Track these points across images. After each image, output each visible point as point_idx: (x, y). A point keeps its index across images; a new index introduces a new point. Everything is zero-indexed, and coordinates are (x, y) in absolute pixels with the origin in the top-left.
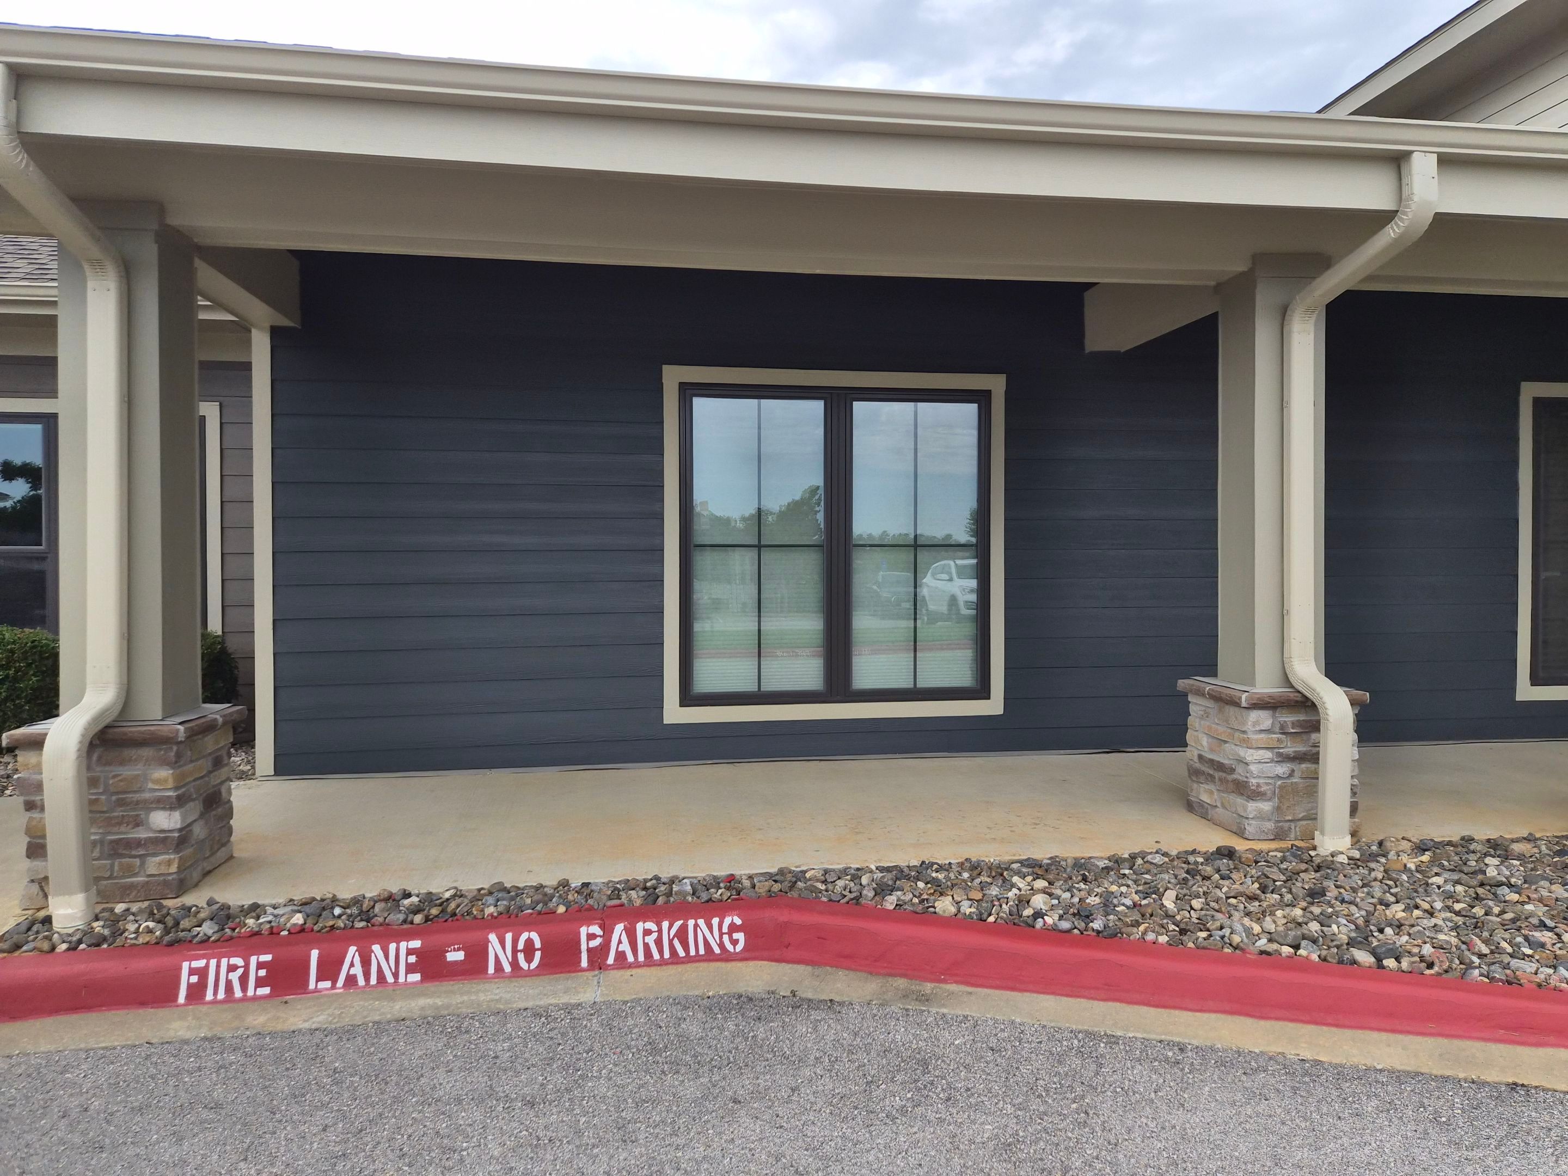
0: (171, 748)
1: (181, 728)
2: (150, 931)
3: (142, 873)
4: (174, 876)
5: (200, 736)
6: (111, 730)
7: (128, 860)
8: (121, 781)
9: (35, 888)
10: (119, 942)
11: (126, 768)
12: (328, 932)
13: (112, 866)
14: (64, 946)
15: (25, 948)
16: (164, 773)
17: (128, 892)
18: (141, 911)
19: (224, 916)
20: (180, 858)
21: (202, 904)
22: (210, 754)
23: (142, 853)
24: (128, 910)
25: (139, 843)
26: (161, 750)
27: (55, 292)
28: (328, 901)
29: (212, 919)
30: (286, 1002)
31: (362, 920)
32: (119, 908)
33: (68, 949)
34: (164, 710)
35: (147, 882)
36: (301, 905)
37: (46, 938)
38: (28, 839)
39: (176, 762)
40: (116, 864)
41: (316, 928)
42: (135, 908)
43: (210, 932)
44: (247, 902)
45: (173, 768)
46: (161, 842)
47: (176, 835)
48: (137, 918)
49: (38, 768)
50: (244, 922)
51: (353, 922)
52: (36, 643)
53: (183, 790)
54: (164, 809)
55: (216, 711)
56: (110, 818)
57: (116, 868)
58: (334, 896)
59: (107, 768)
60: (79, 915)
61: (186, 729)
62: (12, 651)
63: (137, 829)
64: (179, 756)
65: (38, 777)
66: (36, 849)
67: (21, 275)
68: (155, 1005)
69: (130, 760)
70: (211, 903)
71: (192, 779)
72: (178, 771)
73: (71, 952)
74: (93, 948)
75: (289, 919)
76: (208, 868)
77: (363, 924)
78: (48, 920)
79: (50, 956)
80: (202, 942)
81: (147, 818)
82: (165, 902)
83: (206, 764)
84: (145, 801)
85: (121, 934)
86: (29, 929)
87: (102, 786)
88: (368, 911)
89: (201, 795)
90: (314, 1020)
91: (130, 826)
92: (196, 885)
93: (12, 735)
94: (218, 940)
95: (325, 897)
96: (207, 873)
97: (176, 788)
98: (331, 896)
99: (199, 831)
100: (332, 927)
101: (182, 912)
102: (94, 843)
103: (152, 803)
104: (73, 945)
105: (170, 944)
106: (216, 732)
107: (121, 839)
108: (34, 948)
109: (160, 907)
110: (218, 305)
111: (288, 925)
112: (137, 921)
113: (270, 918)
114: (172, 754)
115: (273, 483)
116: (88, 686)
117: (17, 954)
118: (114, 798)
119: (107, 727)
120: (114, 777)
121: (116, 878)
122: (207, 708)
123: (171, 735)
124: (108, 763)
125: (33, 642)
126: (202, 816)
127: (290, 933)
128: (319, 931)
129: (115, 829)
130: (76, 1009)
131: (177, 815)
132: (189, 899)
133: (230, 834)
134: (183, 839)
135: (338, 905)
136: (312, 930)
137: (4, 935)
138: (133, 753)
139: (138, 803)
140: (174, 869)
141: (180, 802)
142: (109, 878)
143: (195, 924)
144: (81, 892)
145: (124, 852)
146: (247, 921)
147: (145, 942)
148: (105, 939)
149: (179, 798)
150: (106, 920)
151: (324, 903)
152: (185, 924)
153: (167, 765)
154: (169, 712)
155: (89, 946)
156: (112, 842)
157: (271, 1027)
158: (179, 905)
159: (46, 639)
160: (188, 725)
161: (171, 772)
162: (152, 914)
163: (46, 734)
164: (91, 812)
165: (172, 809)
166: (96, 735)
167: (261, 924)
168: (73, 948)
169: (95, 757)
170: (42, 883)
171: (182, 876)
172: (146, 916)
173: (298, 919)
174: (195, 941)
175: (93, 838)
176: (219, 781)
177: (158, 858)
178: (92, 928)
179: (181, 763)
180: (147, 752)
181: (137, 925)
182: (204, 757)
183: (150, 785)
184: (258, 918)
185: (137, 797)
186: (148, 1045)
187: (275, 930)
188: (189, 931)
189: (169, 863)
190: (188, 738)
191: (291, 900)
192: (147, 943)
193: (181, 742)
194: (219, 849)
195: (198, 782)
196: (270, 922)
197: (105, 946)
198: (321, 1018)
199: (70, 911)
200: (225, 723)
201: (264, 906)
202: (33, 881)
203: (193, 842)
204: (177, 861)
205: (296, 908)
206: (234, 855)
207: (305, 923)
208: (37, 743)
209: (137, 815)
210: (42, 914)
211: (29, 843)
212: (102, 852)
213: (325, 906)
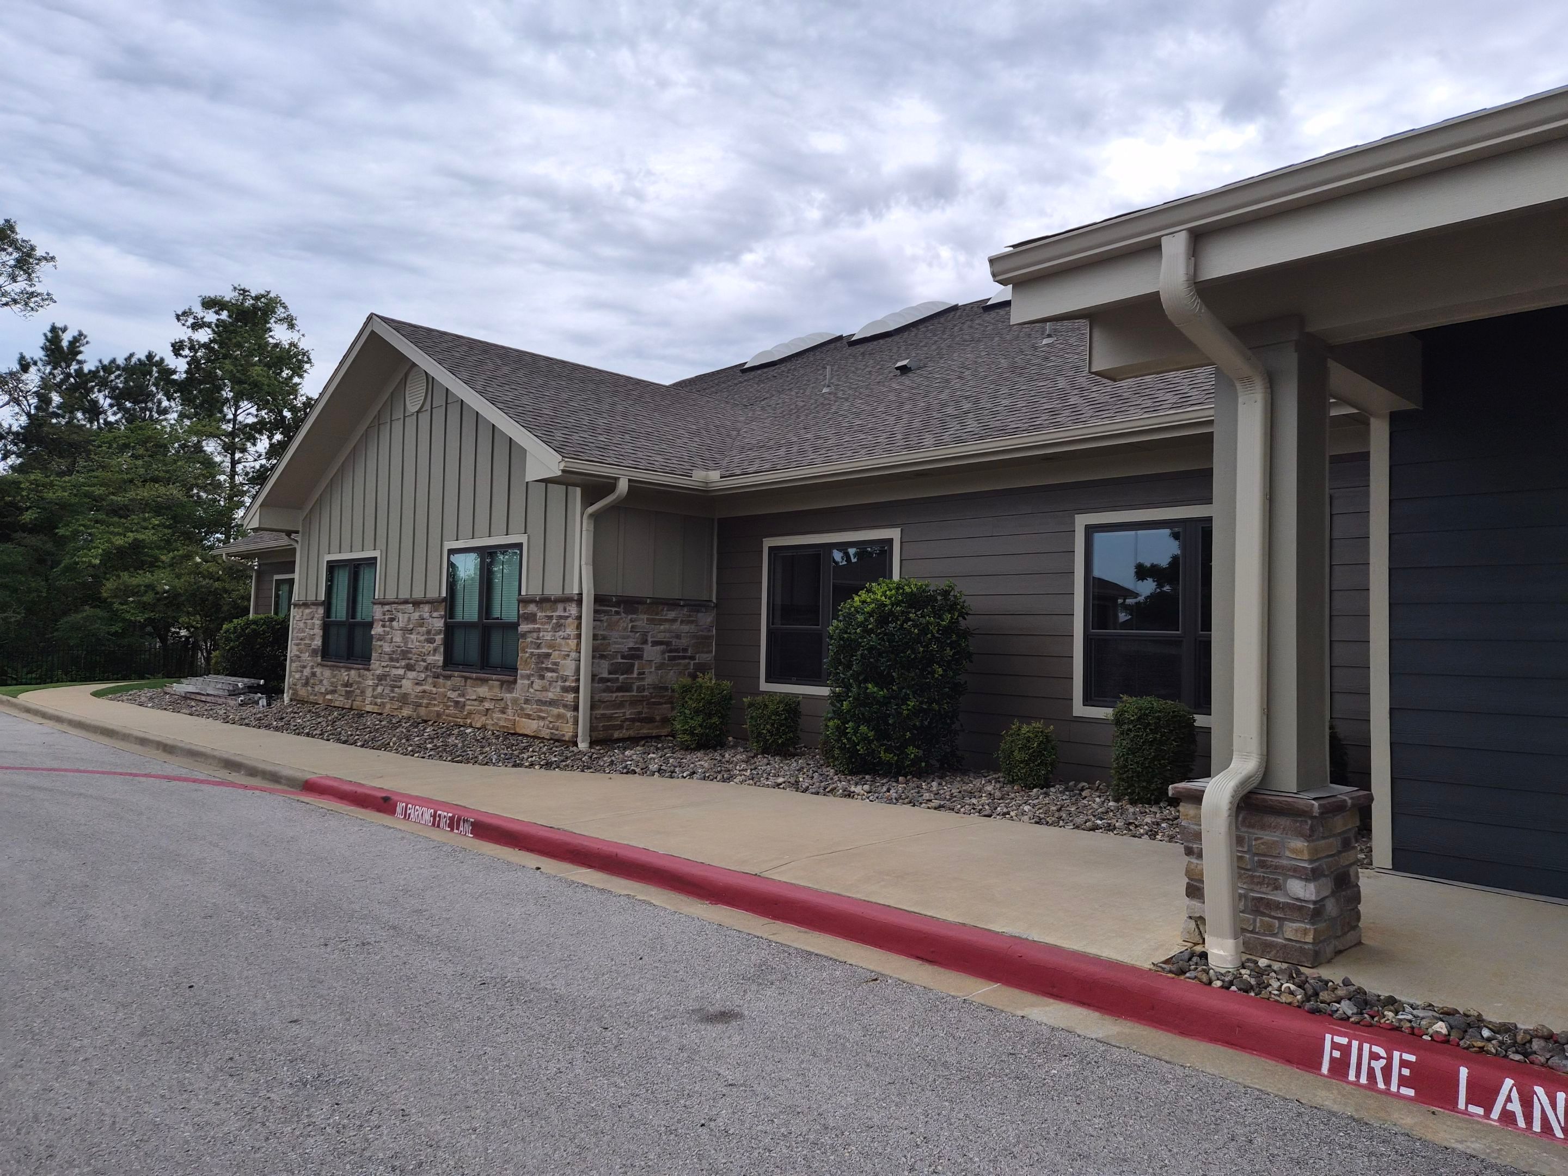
0: (1306, 822)
1: (1316, 803)
2: (1291, 993)
3: (1281, 936)
4: (1310, 946)
5: (1330, 815)
6: (1255, 796)
7: (1267, 919)
8: (1262, 844)
9: (1192, 924)
10: (1264, 994)
11: (1267, 833)
12: (1476, 1052)
13: (1255, 921)
14: (1219, 983)
15: (1188, 975)
16: (1299, 844)
17: (1268, 950)
18: (1282, 971)
19: (1362, 1000)
20: (1315, 929)
21: (1339, 981)
22: (1340, 834)
23: (1280, 915)
24: (1269, 966)
25: (1277, 906)
26: (1297, 821)
27: (1212, 412)
28: (1473, 1018)
29: (1350, 999)
30: (1433, 1113)
31: (1517, 1052)
32: (1263, 962)
33: (1222, 987)
34: (1299, 784)
35: (1285, 945)
36: (1441, 1013)
37: (1204, 970)
38: (1187, 880)
39: (1310, 836)
40: (1258, 920)
41: (1462, 1043)
42: (1276, 966)
43: (1349, 1013)
44: (1384, 994)
45: (1308, 841)
46: (1297, 909)
47: (1312, 906)
48: (1278, 977)
49: (1197, 820)
50: (1383, 1014)
51: (1506, 1051)
52: (1176, 713)
53: (1317, 864)
54: (1300, 878)
55: (1344, 792)
56: (1252, 877)
57: (1258, 925)
58: (1480, 1015)
59: (1250, 830)
60: (1229, 958)
61: (1320, 805)
62: (1159, 718)
63: (1275, 892)
64: (1312, 829)
65: (1196, 827)
66: (1195, 890)
67: (1170, 406)
68: (1301, 1067)
69: (1270, 826)
70: (1347, 983)
71: (1326, 854)
72: (1312, 844)
73: (1223, 990)
74: (1242, 992)
75: (1431, 1025)
76: (1341, 948)
77: (1518, 1057)
78: (1204, 956)
79: (1208, 987)
80: (1342, 1019)
81: (1285, 881)
82: (1302, 969)
83: (1336, 843)
84: (1283, 867)
85: (1266, 988)
86: (1190, 959)
87: (1246, 846)
88: (1524, 1044)
89: (1332, 872)
90: (1469, 1144)
91: (1270, 888)
92: (1329, 961)
93: (1175, 788)
94: (1358, 1023)
95: (1468, 1013)
96: (1339, 952)
97: (1311, 861)
98: (1476, 1014)
99: (1331, 907)
100: (1482, 1048)
101: (1320, 983)
102: (1240, 896)
103: (1289, 870)
104: (1226, 984)
105: (1313, 1012)
106: (1345, 814)
107: (1261, 898)
108: (1196, 977)
109: (1299, 973)
110: (1344, 401)
111: (1430, 1031)
112: (1279, 980)
113: (1410, 1017)
114: (1308, 827)
115: (1390, 569)
116: (1234, 753)
117: (1182, 977)
118: (1256, 858)
119: (1250, 792)
120: (1256, 839)
121: (1257, 933)
122: (1333, 788)
123: (1306, 809)
124: (1252, 826)
125: (1174, 712)
126: (1333, 893)
127: (1433, 1040)
128: (1467, 1048)
129: (1257, 888)
130: (1232, 1044)
131: (1312, 887)
132: (1325, 973)
133: (1358, 919)
134: (1316, 913)
135: (1487, 1027)
136: (1458, 1045)
137: (1172, 958)
138: (1271, 820)
139: (1276, 867)
140: (1310, 939)
141: (1313, 875)
142: (1251, 932)
143: (1334, 999)
144: (1231, 938)
145: (1265, 911)
146: (1386, 1013)
147: (1287, 1001)
148: (1252, 988)
149: (1313, 870)
150: (1251, 970)
151: (1469, 1020)
152: (1324, 995)
153: (1302, 836)
154: (1303, 786)
155: (1240, 989)
156: (1254, 899)
157: (1417, 1133)
158: (1316, 976)
159: (1183, 711)
160: (1322, 802)
161: (1306, 844)
162: (1291, 977)
163: (1204, 791)
164: (1239, 867)
165: (1307, 880)
166: (1242, 798)
167: (1401, 1020)
168: (1226, 986)
169: (1240, 819)
170: (1200, 921)
171: (1317, 948)
172: (1286, 977)
173: (1441, 1027)
174: (1336, 1016)
175: (1240, 891)
176: (1347, 863)
177: (1295, 925)
178: (1240, 974)
179: (1314, 838)
180: (1284, 822)
181: (1279, 984)
182: (1334, 836)
183: (1288, 854)
184: (1396, 1013)
185: (1276, 861)
186: (1298, 1103)
187: (1416, 1031)
188: (1329, 1004)
189: (1305, 932)
190: (1322, 814)
191: (1430, 1005)
192: (1290, 1004)
193: (1316, 817)
194: (1349, 931)
195: (1330, 859)
196: (1410, 1021)
197: (1252, 994)
198: (1477, 1146)
199: (1222, 953)
200: (1353, 805)
201: (1401, 1004)
202: (1190, 918)
203: (1326, 918)
204: (1312, 932)
205: (1437, 1015)
206: (1363, 941)
207: (1449, 1035)
208: (1197, 798)
209: (1276, 879)
210: (1199, 949)
211: (1188, 883)
212: (1246, 906)
213: (1473, 1023)
